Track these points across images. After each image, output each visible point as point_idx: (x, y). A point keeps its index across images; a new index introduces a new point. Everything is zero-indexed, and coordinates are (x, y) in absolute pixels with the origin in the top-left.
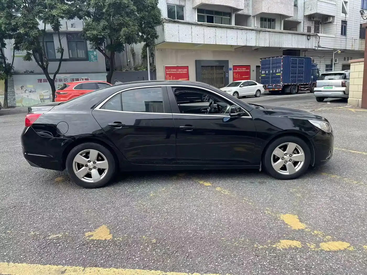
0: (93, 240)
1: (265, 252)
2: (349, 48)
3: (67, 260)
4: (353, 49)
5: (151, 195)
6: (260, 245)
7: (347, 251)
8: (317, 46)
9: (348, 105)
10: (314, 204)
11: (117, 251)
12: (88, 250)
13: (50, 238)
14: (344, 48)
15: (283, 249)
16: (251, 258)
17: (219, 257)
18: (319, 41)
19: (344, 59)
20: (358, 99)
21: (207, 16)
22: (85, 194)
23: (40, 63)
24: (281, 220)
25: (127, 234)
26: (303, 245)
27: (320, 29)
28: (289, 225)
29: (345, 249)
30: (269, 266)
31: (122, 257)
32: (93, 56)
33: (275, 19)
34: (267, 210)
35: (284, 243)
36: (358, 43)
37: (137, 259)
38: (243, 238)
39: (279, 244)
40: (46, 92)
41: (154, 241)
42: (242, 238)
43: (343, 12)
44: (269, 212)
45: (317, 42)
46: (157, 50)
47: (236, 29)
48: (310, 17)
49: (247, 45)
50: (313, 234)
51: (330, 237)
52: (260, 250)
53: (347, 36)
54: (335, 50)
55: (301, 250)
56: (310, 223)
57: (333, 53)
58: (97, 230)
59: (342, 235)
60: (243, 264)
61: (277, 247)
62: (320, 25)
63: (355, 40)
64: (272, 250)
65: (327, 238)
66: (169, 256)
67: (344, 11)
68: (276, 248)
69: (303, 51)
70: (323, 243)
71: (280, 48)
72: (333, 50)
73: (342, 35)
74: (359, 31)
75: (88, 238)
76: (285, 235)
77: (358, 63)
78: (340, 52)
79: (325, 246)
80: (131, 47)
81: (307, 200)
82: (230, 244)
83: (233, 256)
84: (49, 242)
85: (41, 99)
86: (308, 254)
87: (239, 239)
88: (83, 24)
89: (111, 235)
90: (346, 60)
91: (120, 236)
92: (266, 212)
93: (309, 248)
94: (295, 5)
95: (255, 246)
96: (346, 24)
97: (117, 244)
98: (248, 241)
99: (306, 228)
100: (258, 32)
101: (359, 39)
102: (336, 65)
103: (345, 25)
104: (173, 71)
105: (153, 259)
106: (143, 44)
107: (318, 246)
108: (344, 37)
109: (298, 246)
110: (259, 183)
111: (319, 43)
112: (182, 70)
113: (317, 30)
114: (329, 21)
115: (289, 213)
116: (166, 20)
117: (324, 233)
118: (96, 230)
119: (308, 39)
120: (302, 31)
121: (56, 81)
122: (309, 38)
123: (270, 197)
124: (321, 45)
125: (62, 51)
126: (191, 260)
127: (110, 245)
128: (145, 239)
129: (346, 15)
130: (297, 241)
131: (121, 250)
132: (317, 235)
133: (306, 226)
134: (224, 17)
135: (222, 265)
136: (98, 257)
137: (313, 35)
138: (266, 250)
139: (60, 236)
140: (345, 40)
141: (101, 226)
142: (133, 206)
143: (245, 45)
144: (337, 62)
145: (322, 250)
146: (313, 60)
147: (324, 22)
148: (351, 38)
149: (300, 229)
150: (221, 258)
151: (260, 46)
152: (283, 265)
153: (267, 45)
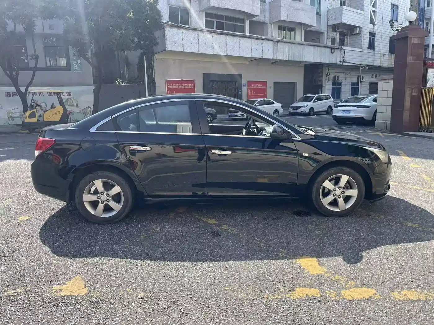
0: (63, 297)
1: (277, 303)
2: (377, 63)
3: (27, 322)
4: (382, 65)
5: (142, 237)
6: (272, 295)
7: (373, 299)
8: (342, 61)
9: (376, 128)
10: (335, 243)
11: (92, 310)
12: (55, 310)
13: (6, 294)
14: (372, 64)
15: (299, 299)
16: (260, 312)
17: (222, 312)
18: (344, 55)
19: (372, 76)
20: (386, 122)
21: (216, 21)
22: (56, 237)
23: (8, 72)
24: (297, 264)
25: (107, 287)
26: (322, 294)
27: (345, 42)
28: (306, 270)
29: (371, 297)
30: (282, 321)
31: (98, 317)
32: (77, 65)
33: (295, 28)
34: (281, 252)
35: (300, 292)
36: (387, 58)
37: (118, 319)
38: (252, 287)
39: (294, 293)
40: (16, 108)
41: (141, 295)
42: (250, 287)
43: (370, 23)
44: (283, 254)
45: (342, 56)
46: (157, 60)
47: (251, 38)
48: (334, 28)
49: (264, 57)
50: (333, 279)
51: (353, 283)
52: (271, 301)
53: (376, 50)
54: (362, 66)
55: (319, 300)
56: (330, 266)
57: (359, 69)
58: (69, 283)
59: (367, 280)
60: (250, 320)
61: (292, 297)
62: (345, 37)
63: (384, 55)
64: (286, 301)
65: (350, 284)
66: (159, 314)
67: (372, 22)
68: (289, 298)
69: (327, 66)
70: (345, 290)
71: (301, 62)
72: (359, 65)
73: (370, 49)
74: (389, 45)
75: (55, 294)
76: (301, 282)
77: (387, 81)
78: (368, 68)
79: (347, 294)
80: (125, 55)
81: (327, 238)
82: (236, 295)
83: (238, 311)
84: (4, 300)
85: (9, 117)
86: (327, 304)
87: (247, 289)
88: (64, 25)
89: (87, 288)
90: (374, 77)
91: (98, 290)
92: (280, 254)
93: (329, 296)
94: (318, 14)
95: (266, 296)
96: (375, 36)
97: (93, 300)
98: (257, 290)
99: (326, 272)
100: (276, 42)
101: (388, 54)
102: (363, 83)
103: (373, 37)
104: (175, 86)
105: (138, 318)
106: (139, 51)
107: (339, 295)
108: (372, 51)
109: (316, 295)
110: (273, 219)
111: (344, 57)
112: (187, 85)
113: (342, 43)
114: (355, 33)
115: (307, 255)
116: (168, 24)
117: (346, 278)
118: (67, 282)
119: (332, 53)
120: (325, 43)
121: (28, 95)
122: (333, 51)
123: (285, 236)
124: (347, 60)
125: (36, 58)
126: (186, 317)
127: (84, 301)
128: (130, 293)
129: (374, 26)
130: (315, 288)
131: (98, 308)
132: (337, 281)
133: (326, 270)
134: (236, 24)
135: (224, 323)
136: (68, 318)
137: (337, 48)
138: (278, 301)
139: (19, 292)
140: (373, 54)
141: (74, 277)
142: (118, 250)
143: (261, 57)
144: (364, 80)
145: (344, 299)
146: (337, 76)
147: (350, 34)
148: (380, 53)
149: (318, 273)
150: (224, 314)
151: (278, 59)
152: (298, 319)
153: (286, 58)
